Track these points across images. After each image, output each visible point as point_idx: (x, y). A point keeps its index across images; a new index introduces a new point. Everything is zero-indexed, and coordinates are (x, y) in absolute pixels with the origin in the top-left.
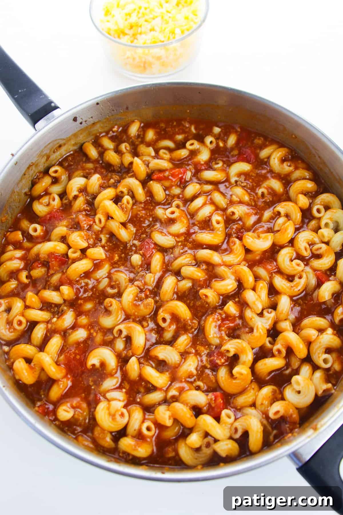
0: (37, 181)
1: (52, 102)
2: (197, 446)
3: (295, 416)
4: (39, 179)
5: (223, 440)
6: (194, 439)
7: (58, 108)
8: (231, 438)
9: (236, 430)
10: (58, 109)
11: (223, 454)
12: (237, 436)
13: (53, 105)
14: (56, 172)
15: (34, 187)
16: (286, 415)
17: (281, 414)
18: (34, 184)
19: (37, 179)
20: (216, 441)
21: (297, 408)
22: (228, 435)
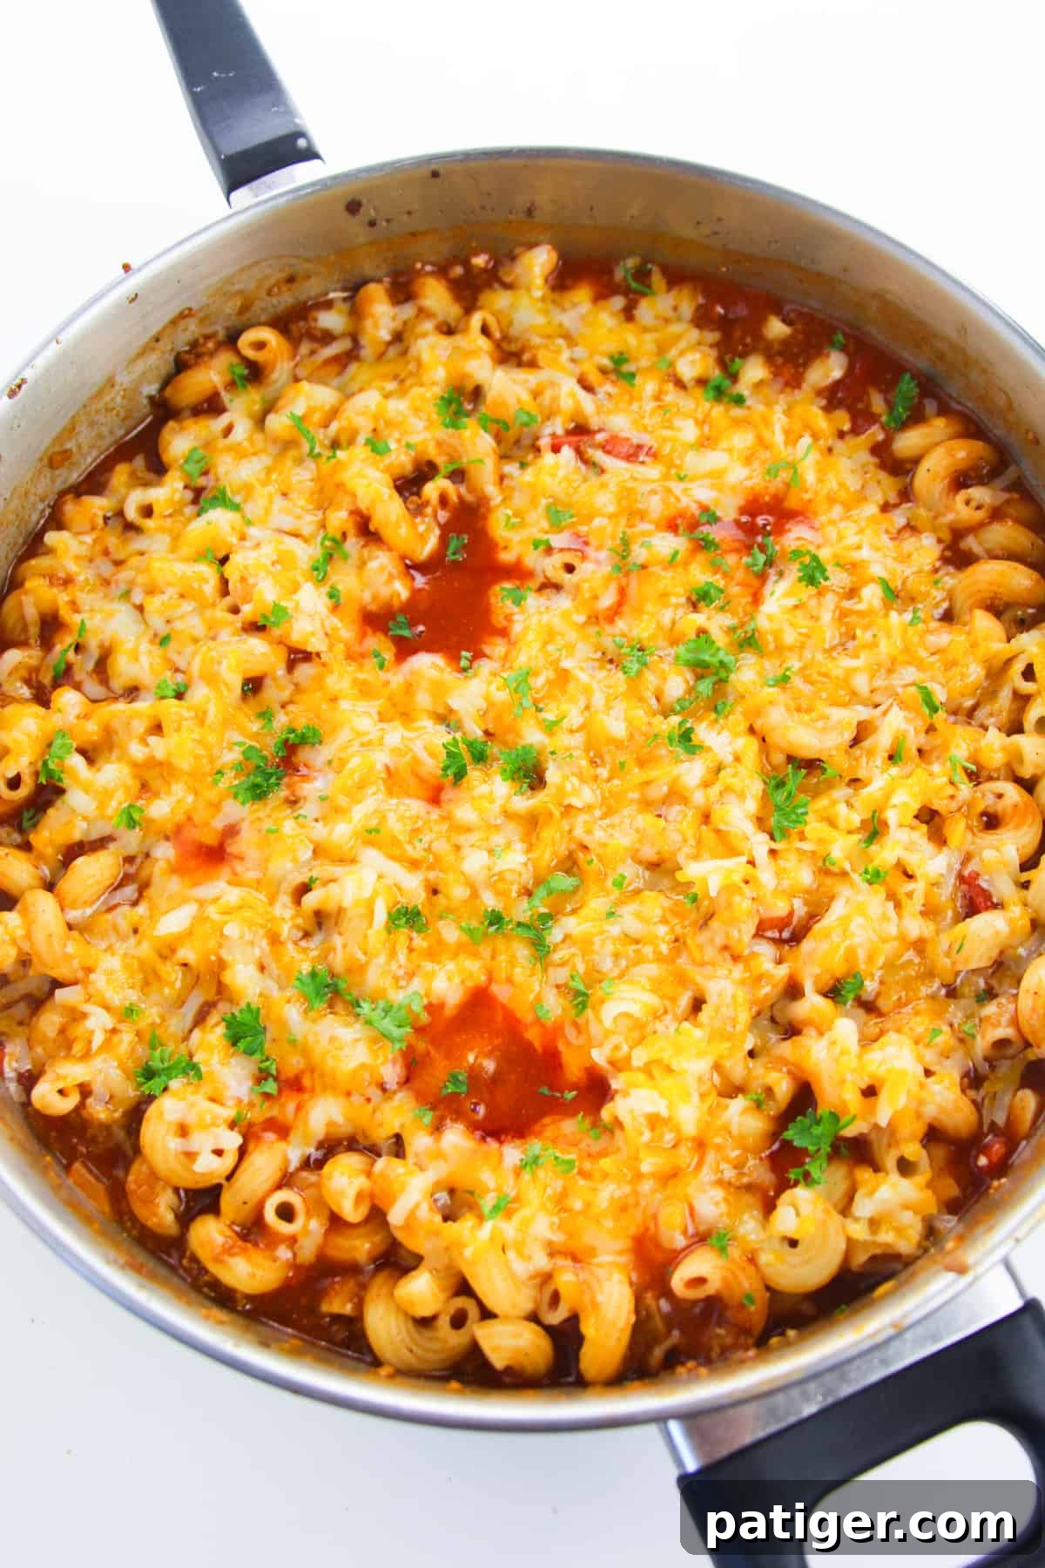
0: (192, 361)
1: (302, 134)
2: (425, 1311)
3: (756, 1311)
4: (199, 356)
5: (507, 1318)
6: (421, 1290)
7: (316, 156)
8: (534, 1318)
9: (555, 1299)
10: (315, 162)
11: (498, 1361)
12: (555, 1318)
13: (302, 143)
14: (260, 346)
15: (182, 376)
16: (726, 1294)
17: (710, 1289)
18: (181, 365)
19: (192, 356)
20: (487, 1314)
21: (768, 1288)
22: (527, 1306)
